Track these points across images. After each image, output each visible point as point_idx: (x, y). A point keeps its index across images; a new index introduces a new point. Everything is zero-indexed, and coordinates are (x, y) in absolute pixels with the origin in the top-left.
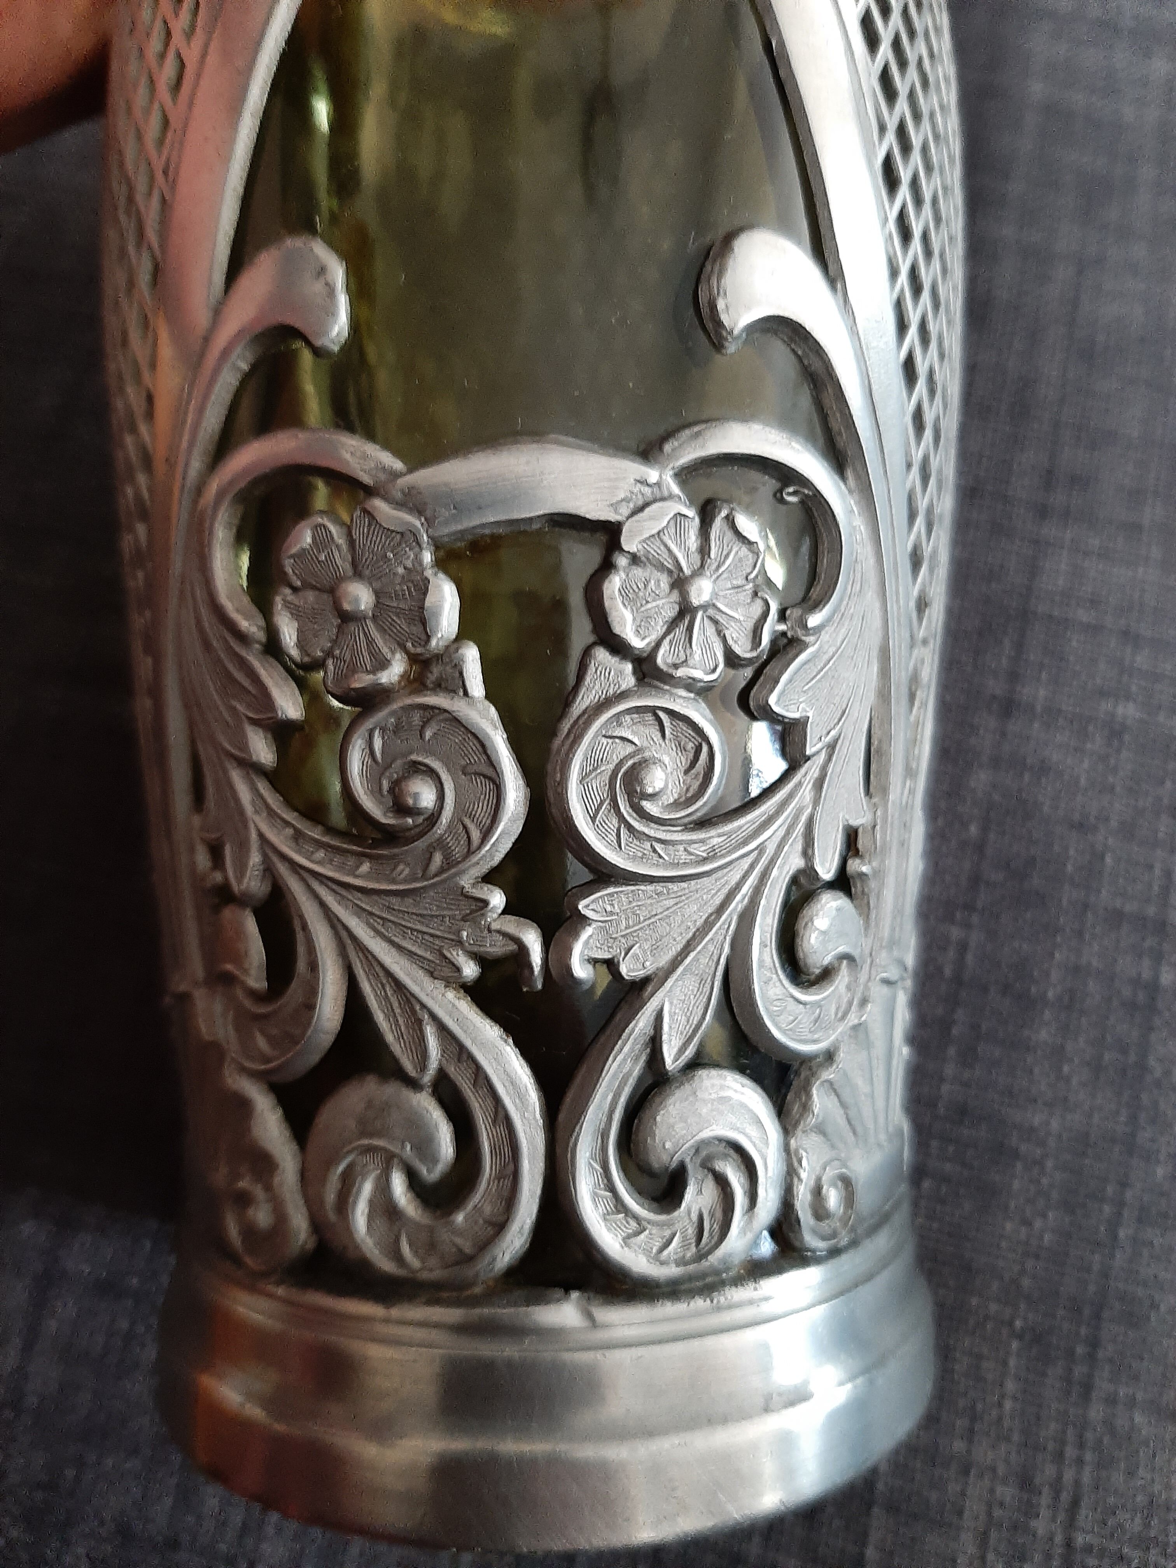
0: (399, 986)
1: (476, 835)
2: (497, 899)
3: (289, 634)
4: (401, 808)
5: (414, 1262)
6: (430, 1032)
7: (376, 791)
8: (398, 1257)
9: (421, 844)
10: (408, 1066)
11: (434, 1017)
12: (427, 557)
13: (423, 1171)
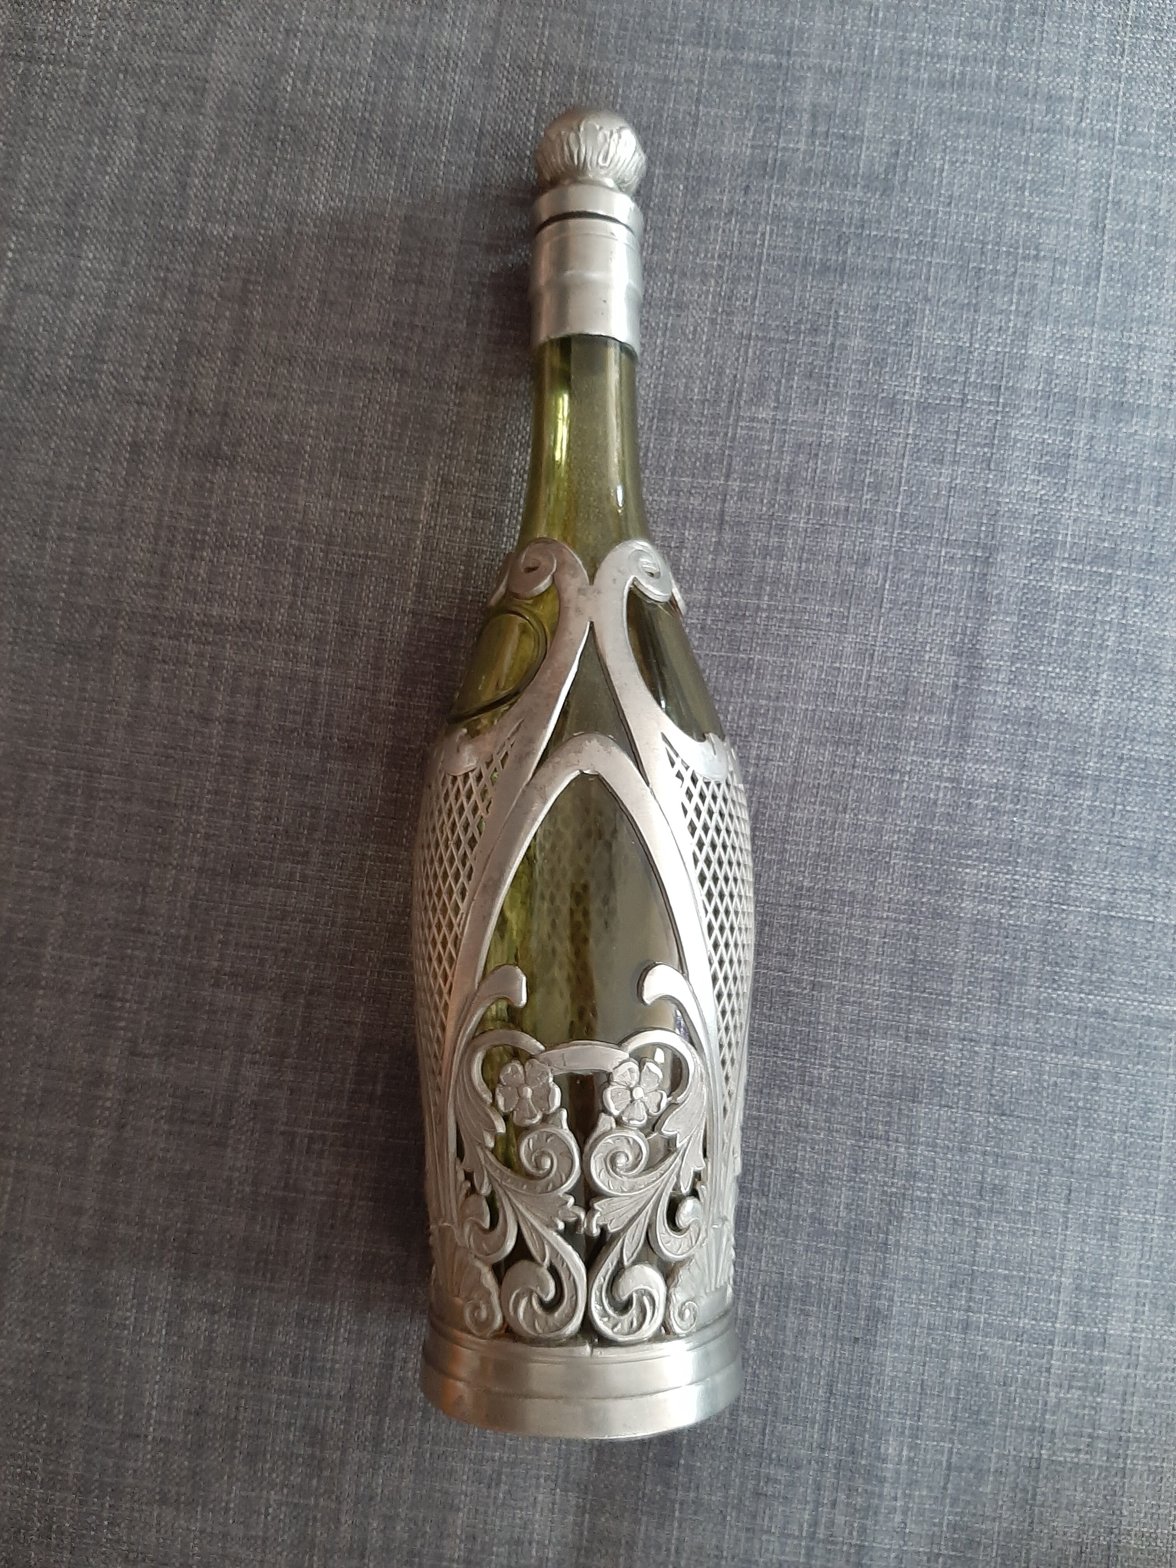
0: (536, 1230)
1: (564, 1178)
2: (571, 1200)
3: (501, 1102)
4: (538, 1166)
5: (540, 1331)
6: (546, 1247)
7: (530, 1161)
8: (535, 1329)
9: (545, 1180)
10: (538, 1259)
11: (549, 1243)
12: (551, 1079)
13: (543, 1296)
